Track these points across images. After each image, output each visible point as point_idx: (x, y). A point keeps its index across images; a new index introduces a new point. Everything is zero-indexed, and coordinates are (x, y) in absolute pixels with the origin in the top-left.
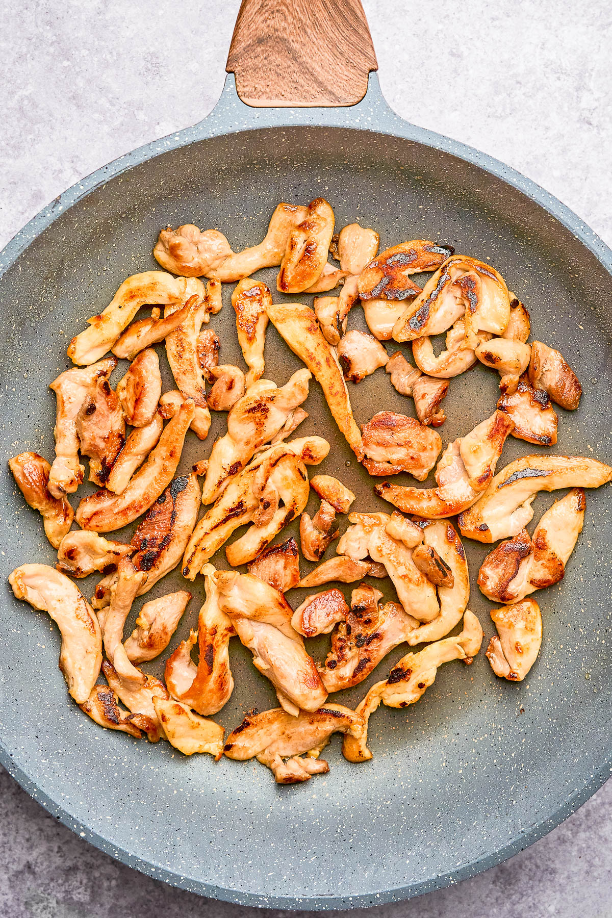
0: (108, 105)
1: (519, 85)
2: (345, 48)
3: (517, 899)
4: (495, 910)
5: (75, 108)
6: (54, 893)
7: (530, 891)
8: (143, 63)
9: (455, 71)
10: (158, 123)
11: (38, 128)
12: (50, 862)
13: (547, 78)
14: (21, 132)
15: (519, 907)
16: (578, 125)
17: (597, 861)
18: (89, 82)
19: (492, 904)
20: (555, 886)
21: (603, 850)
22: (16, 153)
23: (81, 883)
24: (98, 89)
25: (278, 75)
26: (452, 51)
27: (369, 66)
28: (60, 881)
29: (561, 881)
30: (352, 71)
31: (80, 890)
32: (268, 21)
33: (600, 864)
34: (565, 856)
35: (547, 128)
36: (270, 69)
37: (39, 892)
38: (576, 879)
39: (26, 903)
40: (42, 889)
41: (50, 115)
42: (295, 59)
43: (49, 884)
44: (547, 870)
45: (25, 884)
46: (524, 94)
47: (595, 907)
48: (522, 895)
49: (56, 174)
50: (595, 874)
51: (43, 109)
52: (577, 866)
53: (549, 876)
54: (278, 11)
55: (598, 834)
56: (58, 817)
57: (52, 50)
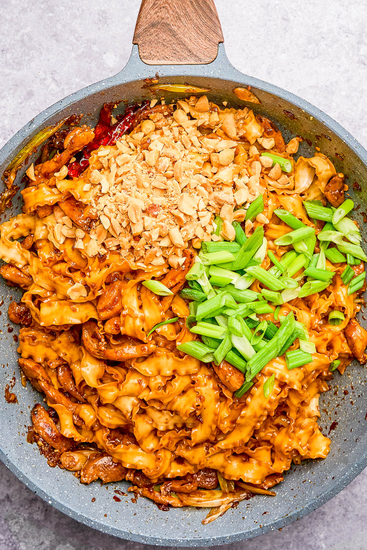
0: (75, 41)
1: (323, 39)
2: (204, 29)
3: (301, 529)
4: (288, 535)
5: (55, 42)
6: (22, 514)
7: (309, 525)
8: (97, 16)
9: (285, 29)
10: (105, 53)
11: (32, 53)
12: (21, 495)
13: (340, 35)
14: (22, 55)
15: (302, 534)
16: (358, 65)
17: (350, 508)
18: (64, 26)
19: (286, 531)
20: (324, 523)
21: (354, 502)
22: (18, 67)
23: (39, 508)
24: (69, 31)
25: (164, 45)
26: (284, 17)
27: (218, 40)
28: (26, 507)
29: (328, 519)
30: (208, 43)
31: (38, 513)
32: (158, 13)
33: (352, 510)
34: (331, 504)
35: (339, 66)
36: (159, 42)
37: (14, 513)
38: (337, 519)
39: (5, 519)
40: (15, 511)
41: (40, 45)
42: (174, 36)
43: (19, 509)
44: (320, 512)
45: (5, 508)
46: (326, 45)
47: (348, 536)
48: (304, 527)
49: (42, 81)
50: (349, 516)
51: (35, 42)
52: (338, 511)
53: (321, 517)
54: (163, 7)
55: (352, 492)
56: (35, 492)
57: (43, 6)
